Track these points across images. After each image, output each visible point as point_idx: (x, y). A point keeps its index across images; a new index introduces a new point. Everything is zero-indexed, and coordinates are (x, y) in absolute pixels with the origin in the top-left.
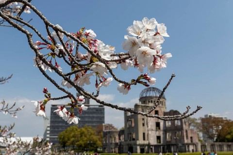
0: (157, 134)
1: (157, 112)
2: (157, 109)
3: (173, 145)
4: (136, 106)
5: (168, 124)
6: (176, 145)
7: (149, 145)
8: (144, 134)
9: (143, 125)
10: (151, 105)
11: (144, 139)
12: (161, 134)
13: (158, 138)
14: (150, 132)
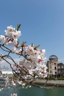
0: (55, 71)
1: (55, 64)
2: (55, 62)
3: (61, 75)
4: (48, 61)
5: (59, 68)
6: (62, 75)
7: (52, 75)
8: (51, 71)
9: (50, 68)
10: (53, 61)
11: (51, 73)
12: (57, 71)
13: (56, 72)
14: (53, 71)
